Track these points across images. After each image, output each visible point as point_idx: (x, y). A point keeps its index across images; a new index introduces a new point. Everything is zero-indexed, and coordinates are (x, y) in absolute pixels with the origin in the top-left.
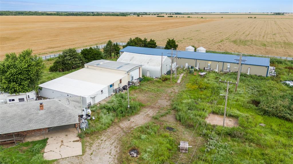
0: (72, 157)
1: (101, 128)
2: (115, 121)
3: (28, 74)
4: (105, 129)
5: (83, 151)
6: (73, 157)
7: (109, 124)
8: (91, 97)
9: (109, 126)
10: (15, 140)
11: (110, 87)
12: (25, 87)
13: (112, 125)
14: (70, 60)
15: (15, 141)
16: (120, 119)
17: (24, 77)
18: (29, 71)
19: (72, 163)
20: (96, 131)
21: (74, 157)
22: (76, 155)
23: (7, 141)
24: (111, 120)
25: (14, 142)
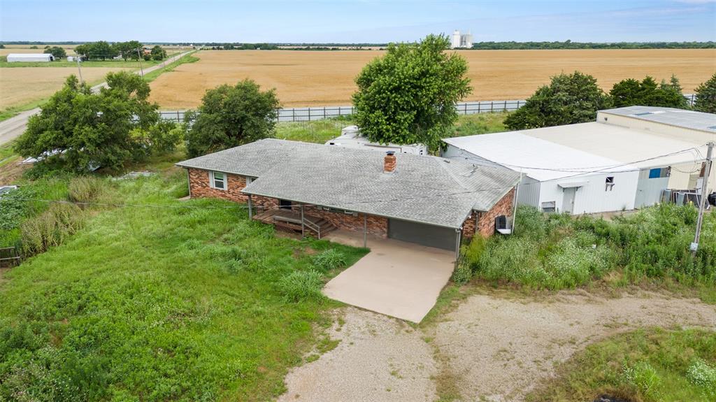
0: (385, 318)
1: (540, 278)
2: (606, 278)
3: (416, 96)
4: (551, 288)
5: (430, 314)
6: (390, 317)
7: (576, 277)
8: (558, 185)
9: (574, 283)
10: (305, 226)
11: (651, 176)
12: (403, 127)
13: (584, 286)
14: (566, 103)
15: (303, 228)
16: (631, 279)
17: (405, 100)
18: (421, 88)
19: (374, 331)
20: (513, 282)
21: (391, 321)
22: (399, 317)
23: (290, 223)
24: (592, 269)
25: (301, 232)
